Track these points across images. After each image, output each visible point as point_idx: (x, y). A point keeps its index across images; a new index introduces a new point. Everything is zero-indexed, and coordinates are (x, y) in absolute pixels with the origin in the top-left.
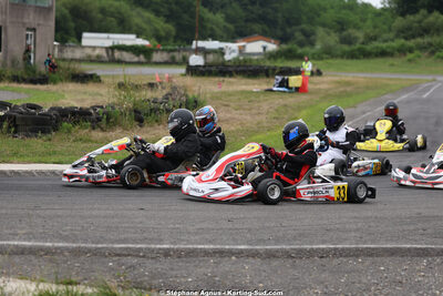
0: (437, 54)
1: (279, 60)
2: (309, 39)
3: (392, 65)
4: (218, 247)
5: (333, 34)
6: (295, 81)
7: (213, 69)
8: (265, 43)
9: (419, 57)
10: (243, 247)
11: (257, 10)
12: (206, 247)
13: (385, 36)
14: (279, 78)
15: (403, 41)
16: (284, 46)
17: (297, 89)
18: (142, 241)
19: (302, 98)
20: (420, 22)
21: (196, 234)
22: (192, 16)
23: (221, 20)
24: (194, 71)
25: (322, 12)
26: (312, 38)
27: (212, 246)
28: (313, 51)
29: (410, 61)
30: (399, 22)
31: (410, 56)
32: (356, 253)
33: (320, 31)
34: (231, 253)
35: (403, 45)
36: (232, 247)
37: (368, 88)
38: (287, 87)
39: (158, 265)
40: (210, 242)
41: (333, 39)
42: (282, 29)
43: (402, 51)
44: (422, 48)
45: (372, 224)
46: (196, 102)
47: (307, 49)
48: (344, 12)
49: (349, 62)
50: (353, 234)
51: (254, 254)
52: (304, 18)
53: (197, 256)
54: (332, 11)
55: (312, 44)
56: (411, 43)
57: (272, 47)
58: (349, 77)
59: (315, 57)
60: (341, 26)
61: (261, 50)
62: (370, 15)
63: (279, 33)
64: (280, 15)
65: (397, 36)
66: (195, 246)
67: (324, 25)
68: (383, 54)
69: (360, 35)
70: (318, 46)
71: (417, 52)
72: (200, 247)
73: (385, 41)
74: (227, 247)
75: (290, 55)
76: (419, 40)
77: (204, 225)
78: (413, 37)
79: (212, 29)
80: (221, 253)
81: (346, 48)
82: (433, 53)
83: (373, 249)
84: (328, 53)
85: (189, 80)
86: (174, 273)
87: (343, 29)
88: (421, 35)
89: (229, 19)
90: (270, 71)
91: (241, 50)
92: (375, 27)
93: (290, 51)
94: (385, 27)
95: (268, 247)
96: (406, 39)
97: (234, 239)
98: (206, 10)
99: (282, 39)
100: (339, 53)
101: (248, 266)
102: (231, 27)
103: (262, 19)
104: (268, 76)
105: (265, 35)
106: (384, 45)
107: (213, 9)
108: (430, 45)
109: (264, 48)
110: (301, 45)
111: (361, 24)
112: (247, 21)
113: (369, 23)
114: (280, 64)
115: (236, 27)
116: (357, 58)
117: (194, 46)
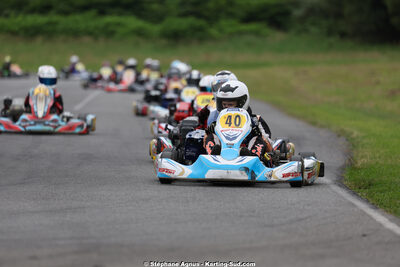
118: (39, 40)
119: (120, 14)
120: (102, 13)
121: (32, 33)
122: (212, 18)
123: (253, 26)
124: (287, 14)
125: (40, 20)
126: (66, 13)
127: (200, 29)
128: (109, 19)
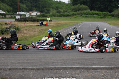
0: (83, 16)
1: (40, 17)
2: (48, 12)
3: (71, 19)
4: (24, 67)
5: (55, 10)
6: (45, 23)
7: (23, 19)
8: (37, 13)
9: (78, 16)
10: (30, 67)
11: (35, 4)
12: (20, 67)
13: (69, 11)
14: (40, 22)
15: (73, 12)
16: (42, 14)
17: (45, 25)
18: (3, 66)
19: (47, 27)
20: (78, 7)
21: (18, 64)
22: (17, 5)
23: (25, 6)
24: (17, 20)
25: (52, 5)
26: (49, 11)
27: (22, 67)
28: (49, 15)
29: (75, 17)
30: (73, 7)
31: (75, 16)
32: (61, 69)
33: (52, 9)
34: (27, 69)
35: (74, 13)
36: (27, 67)
37: (64, 25)
38: (43, 24)
39: (7, 72)
40: (21, 66)
41: (55, 12)
42: (41, 9)
43: (73, 15)
44: (78, 14)
45: (65, 61)
46: (18, 28)
47: (48, 14)
48: (58, 4)
49: (59, 18)
50: (60, 63)
51: (33, 69)
52: (47, 6)
53: (18, 70)
54: (55, 4)
55: (49, 13)
56: (76, 13)
57: (38, 14)
58: (59, 22)
59: (50, 17)
60: (57, 8)
61: (36, 15)
62: (65, 5)
63: (40, 10)
64: (41, 5)
65: (72, 11)
66: (17, 67)
67: (53, 8)
68: (68, 16)
69: (62, 11)
70: (51, 14)
71: (77, 15)
72: (19, 67)
73: (69, 12)
74: (26, 67)
75: (43, 16)
76: (78, 12)
77: (20, 61)
78: (76, 11)
79: (22, 9)
80: (24, 69)
81: (58, 14)
82: (81, 15)
83: (65, 67)
84: (54, 15)
85: (16, 23)
86: (12, 74)
87: (58, 9)
88: (78, 11)
89: (27, 6)
90: (38, 20)
91: (30, 14)
92: (66, 9)
93: (43, 15)
94: (69, 8)
95: (37, 67)
96: (74, 12)
97: (28, 65)
98: (21, 4)
99: (41, 12)
100: (56, 15)
101: (31, 72)
102: (28, 8)
103: (36, 6)
104: (37, 21)
105: (37, 11)
106: (69, 13)
107: (23, 4)
108: (81, 13)
109: (37, 14)
110: (46, 13)
111: (62, 8)
112: (32, 7)
113: (65, 7)
114: (41, 18)
115: (29, 8)
116: (62, 17)
117: (17, 14)
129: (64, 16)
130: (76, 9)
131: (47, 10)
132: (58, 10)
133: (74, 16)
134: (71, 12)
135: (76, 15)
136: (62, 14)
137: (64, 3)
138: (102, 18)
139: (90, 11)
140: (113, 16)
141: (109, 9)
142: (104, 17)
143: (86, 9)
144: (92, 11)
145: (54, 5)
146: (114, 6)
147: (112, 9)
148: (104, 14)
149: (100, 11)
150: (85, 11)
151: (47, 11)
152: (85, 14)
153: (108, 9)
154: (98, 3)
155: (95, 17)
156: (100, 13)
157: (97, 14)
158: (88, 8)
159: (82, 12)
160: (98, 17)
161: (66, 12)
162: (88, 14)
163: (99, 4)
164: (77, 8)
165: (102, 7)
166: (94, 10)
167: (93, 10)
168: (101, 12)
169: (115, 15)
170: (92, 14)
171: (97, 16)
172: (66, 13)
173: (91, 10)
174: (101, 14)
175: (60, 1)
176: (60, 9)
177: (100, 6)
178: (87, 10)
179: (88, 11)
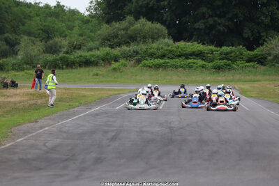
118: (161, 69)
119: (194, 59)
120: (187, 58)
121: (158, 67)
122: (234, 60)
123: (251, 64)
124: (266, 58)
125: (161, 61)
126: (172, 59)
127: (229, 65)
128: (190, 61)
129: (70, 65)
130: (116, 37)
131: (8, 42)
132: (51, 42)
133: (110, 64)
134: (98, 49)
135: (116, 60)
136: (61, 59)
137: (74, 13)
138: (218, 69)
139: (171, 42)
140: (261, 61)
141: (247, 33)
142: (227, 68)
143: (155, 37)
144: (182, 44)
145: (34, 24)
146: (267, 21)
147: (259, 32)
148: (226, 56)
149: (211, 43)
150: (155, 45)
151: (7, 47)
152: (152, 55)
153: (246, 35)
154: (204, 10)
155: (191, 67)
156: (212, 52)
157: (199, 55)
158: (166, 31)
159: (142, 47)
160: (203, 67)
161: (79, 49)
162: (163, 56)
163: (210, 16)
164: (123, 32)
165: (222, 28)
166: (188, 39)
167: (185, 40)
168: (216, 46)
169: (269, 58)
170: (179, 56)
171: (200, 62)
172: (80, 53)
173: (176, 39)
174: (216, 55)
175: (59, 6)
176: (56, 39)
177: (211, 21)
178: (162, 40)
179: (166, 43)
